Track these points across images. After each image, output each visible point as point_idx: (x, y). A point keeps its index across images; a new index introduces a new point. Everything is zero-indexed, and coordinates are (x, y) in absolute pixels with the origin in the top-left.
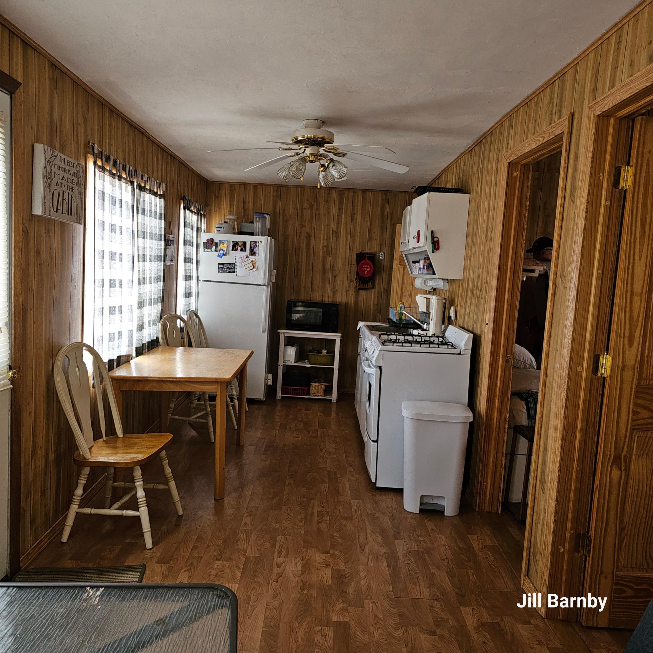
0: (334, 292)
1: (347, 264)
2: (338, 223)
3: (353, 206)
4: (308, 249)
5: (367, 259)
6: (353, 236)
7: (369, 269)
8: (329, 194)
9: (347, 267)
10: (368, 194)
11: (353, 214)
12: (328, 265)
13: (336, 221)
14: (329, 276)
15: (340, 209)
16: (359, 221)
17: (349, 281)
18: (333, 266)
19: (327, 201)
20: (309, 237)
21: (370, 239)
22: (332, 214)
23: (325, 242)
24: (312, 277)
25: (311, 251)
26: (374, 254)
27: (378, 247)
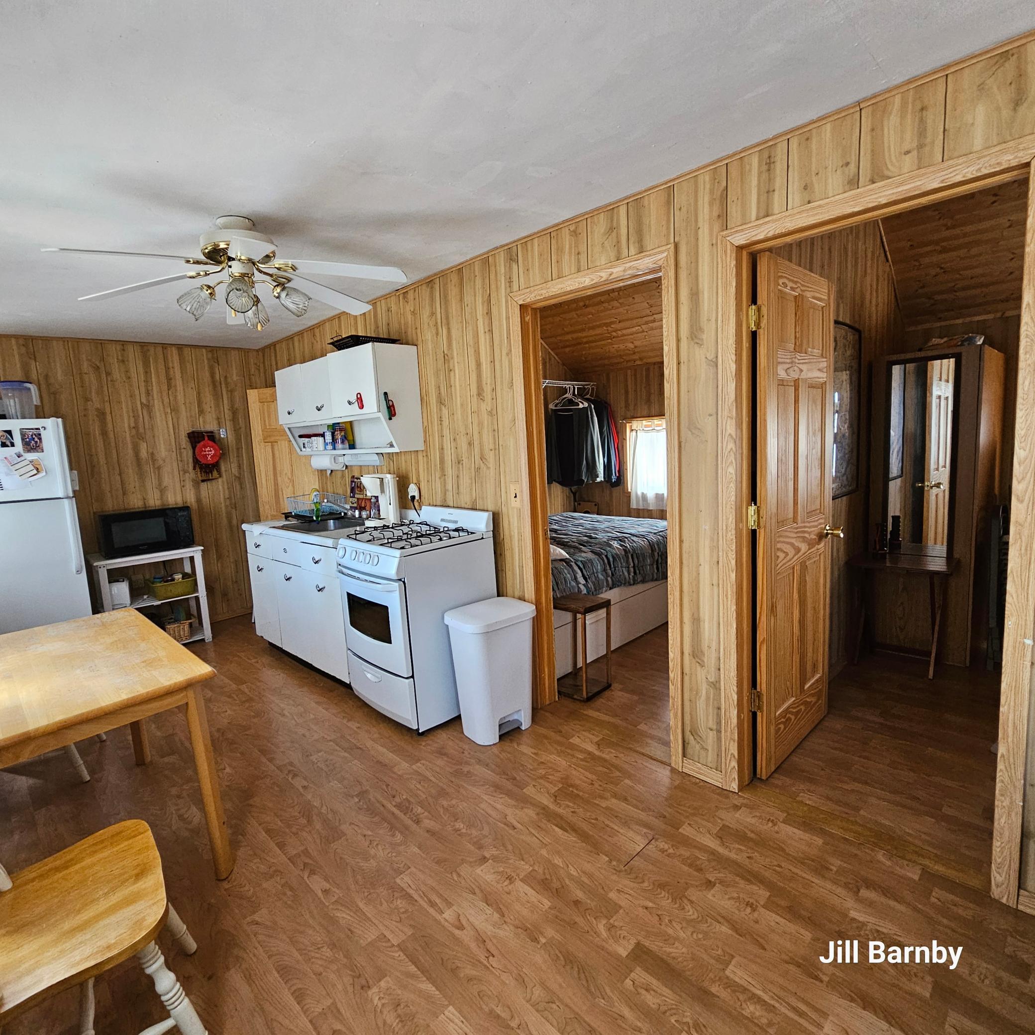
0: (161, 492)
1: (174, 450)
2: (148, 393)
3: (167, 369)
4: (104, 433)
5: (206, 438)
6: (175, 410)
7: (213, 452)
8: (124, 350)
9: (175, 453)
10: (186, 351)
11: (169, 380)
12: (144, 454)
13: (143, 390)
14: (148, 469)
15: (147, 373)
16: (180, 387)
17: (181, 473)
18: (152, 454)
19: (123, 361)
20: (101, 414)
21: (201, 412)
22: (135, 380)
23: (132, 420)
24: (120, 474)
25: (111, 435)
26: (212, 432)
27: (215, 422)
